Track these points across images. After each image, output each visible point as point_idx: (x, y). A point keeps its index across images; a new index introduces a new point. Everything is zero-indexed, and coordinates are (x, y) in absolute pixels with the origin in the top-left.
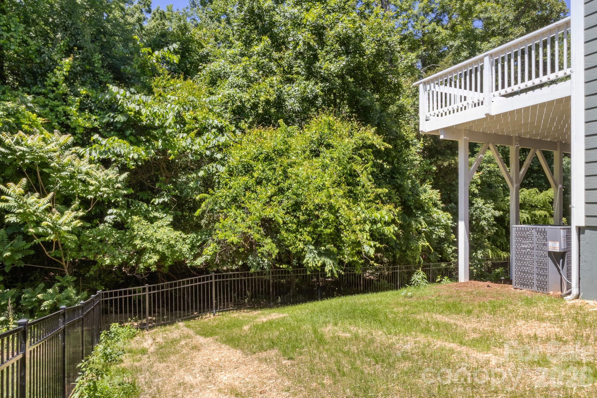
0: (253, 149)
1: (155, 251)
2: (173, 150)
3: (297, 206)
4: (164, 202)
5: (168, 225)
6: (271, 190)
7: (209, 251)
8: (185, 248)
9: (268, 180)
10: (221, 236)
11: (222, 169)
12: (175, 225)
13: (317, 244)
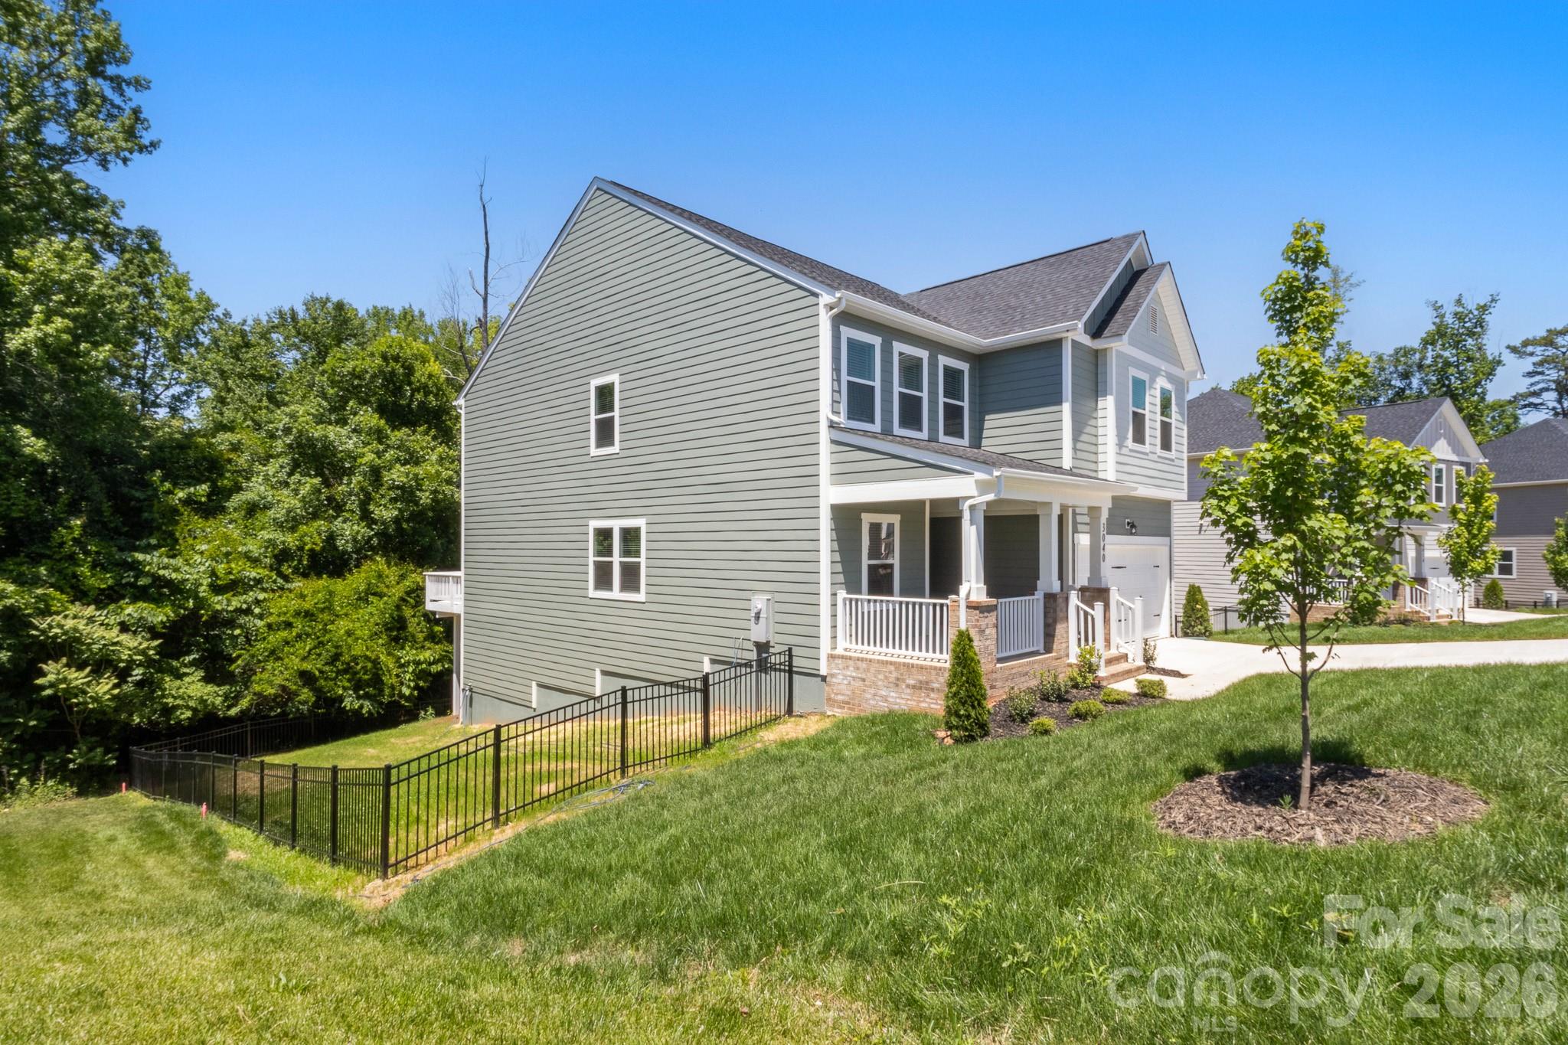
0: (295, 604)
1: (188, 708)
2: (207, 611)
3: (336, 657)
4: (194, 659)
5: (199, 681)
6: (309, 644)
7: (244, 703)
8: (218, 701)
9: (308, 635)
10: (257, 688)
11: (260, 623)
12: (207, 680)
13: (356, 689)
